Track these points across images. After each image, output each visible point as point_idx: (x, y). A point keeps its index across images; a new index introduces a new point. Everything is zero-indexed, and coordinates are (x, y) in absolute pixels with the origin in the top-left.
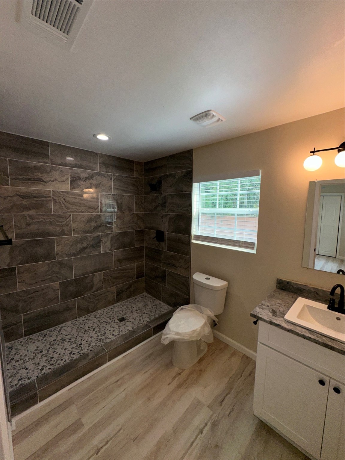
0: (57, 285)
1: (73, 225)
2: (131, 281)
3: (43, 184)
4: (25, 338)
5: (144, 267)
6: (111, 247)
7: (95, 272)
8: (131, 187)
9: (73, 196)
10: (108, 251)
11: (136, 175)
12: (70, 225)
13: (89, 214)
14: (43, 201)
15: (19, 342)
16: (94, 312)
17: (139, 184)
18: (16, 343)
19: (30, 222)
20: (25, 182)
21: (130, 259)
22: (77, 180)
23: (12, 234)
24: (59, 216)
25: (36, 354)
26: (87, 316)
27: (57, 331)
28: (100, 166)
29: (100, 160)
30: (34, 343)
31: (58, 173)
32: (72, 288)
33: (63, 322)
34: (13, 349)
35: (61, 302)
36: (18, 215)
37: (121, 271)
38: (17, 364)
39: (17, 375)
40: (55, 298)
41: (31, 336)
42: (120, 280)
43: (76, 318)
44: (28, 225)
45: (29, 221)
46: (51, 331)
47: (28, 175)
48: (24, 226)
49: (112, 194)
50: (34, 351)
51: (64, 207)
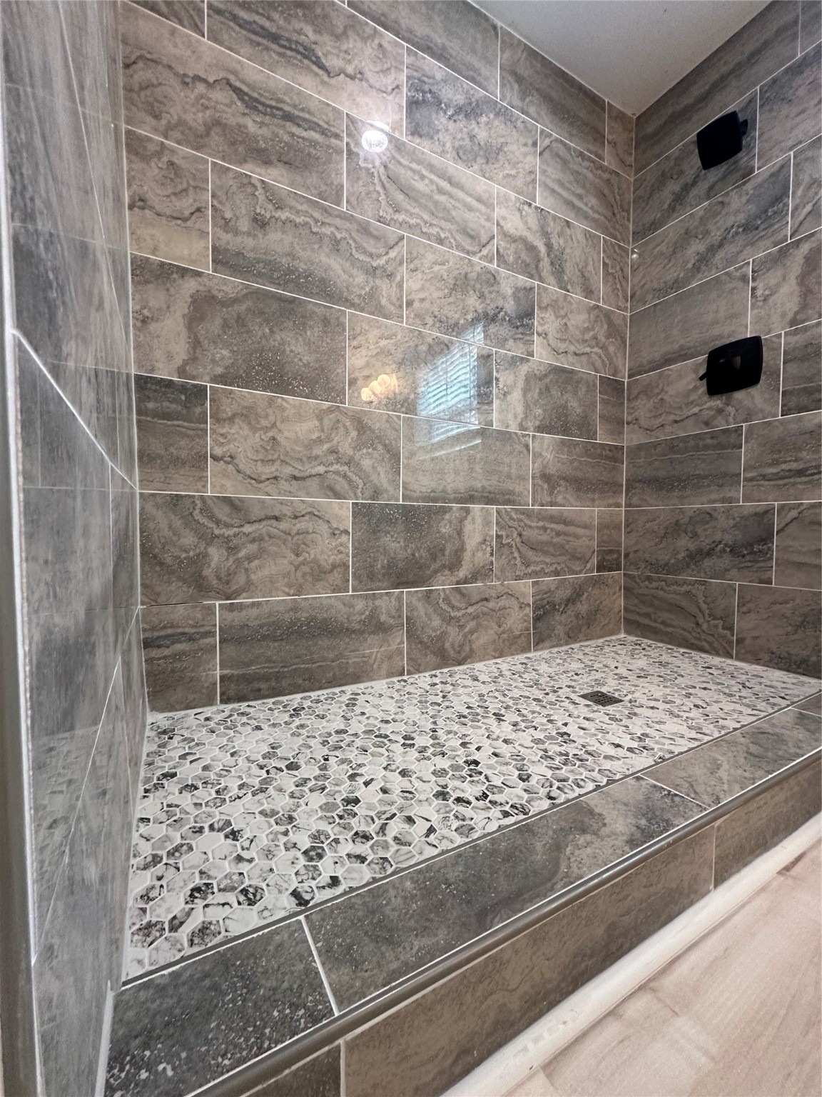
0: (342, 511)
1: (408, 282)
2: (580, 572)
3: (316, 74)
5: (620, 530)
6: (527, 417)
7: (471, 499)
8: (593, 201)
9: (415, 166)
10: (513, 428)
11: (609, 161)
12: (398, 278)
13: (462, 259)
14: (314, 144)
15: (202, 717)
16: (460, 664)
17: (618, 197)
18: (190, 718)
19: (268, 216)
20: (258, 44)
21: (581, 485)
22: (430, 103)
23: (202, 244)
24: (365, 229)
25: (273, 771)
26: (437, 672)
27: (341, 702)
28: (503, 78)
29: (506, 56)
30: (258, 728)
31: (369, 50)
32: (394, 544)
33: (356, 679)
34: (177, 739)
35: (353, 591)
36: (228, 169)
37: (553, 526)
38: (186, 800)
39: (185, 860)
40: (334, 567)
41: (243, 706)
42: (548, 560)
43: (402, 674)
44: (260, 223)
45: (266, 211)
46: (318, 701)
47: (270, 19)
48: (245, 223)
49: (536, 208)
51: (383, 199)
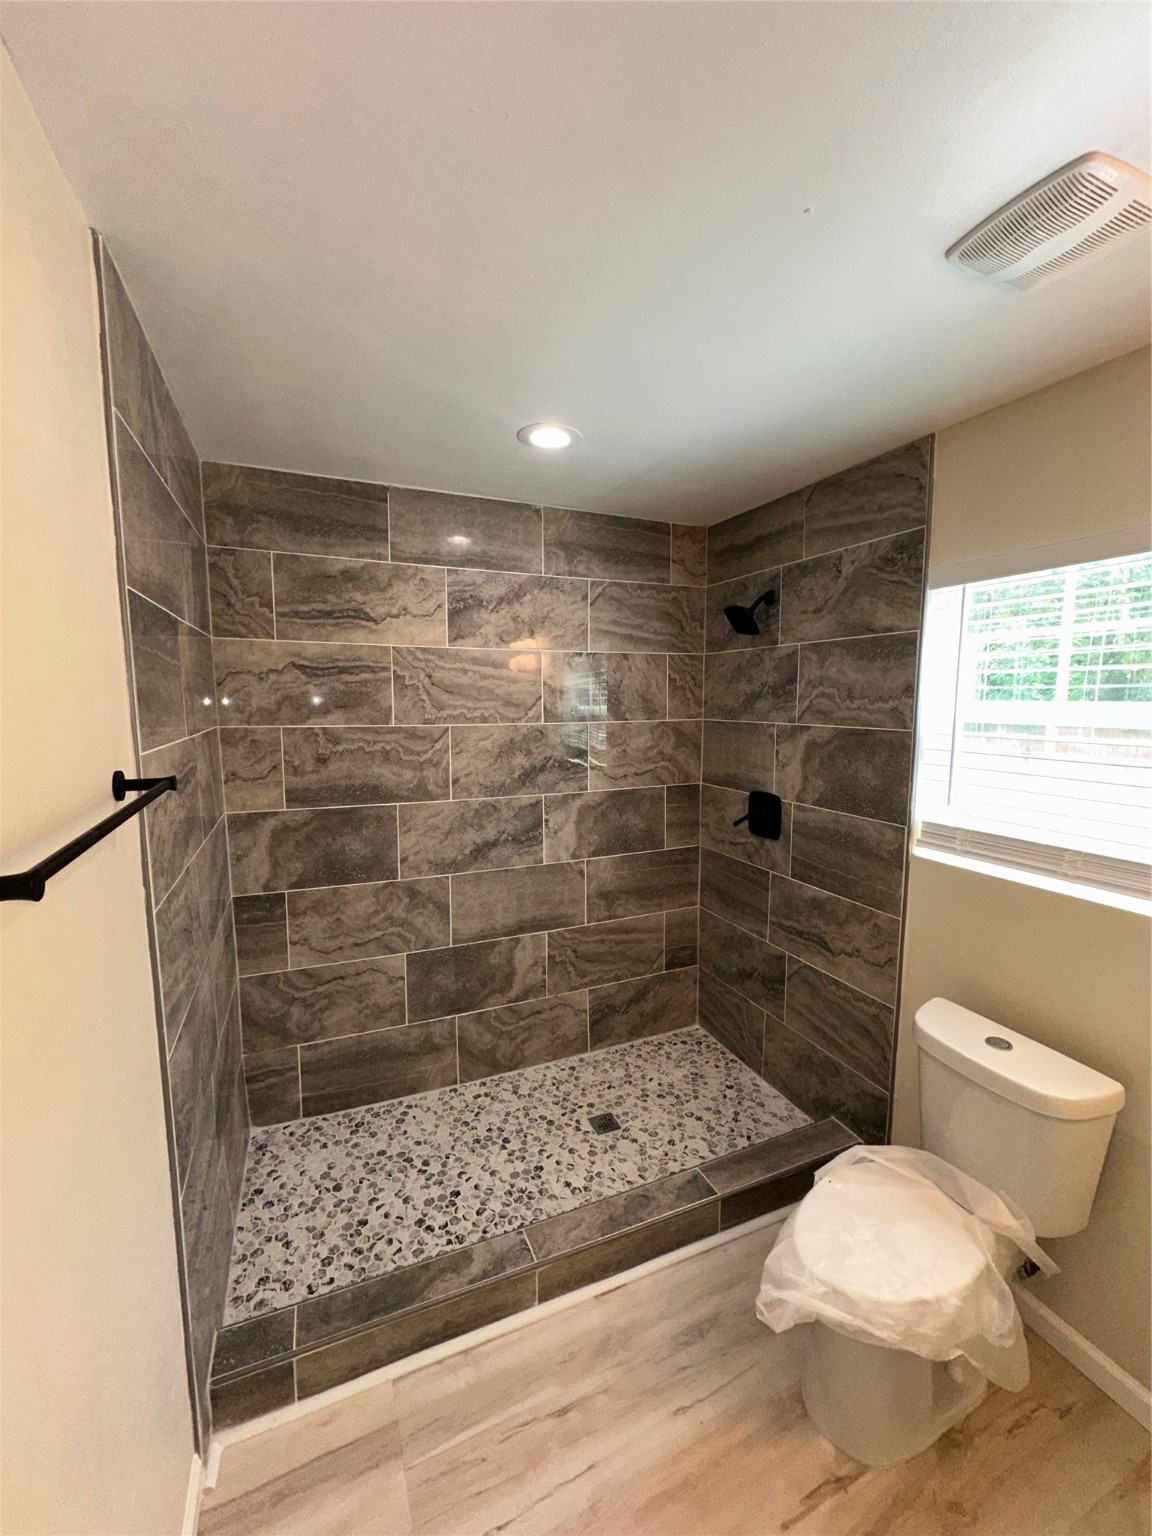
0: (398, 962)
1: (453, 764)
2: (645, 973)
3: (365, 627)
4: (304, 1120)
5: (695, 927)
6: (580, 846)
7: (522, 930)
8: (657, 625)
9: (457, 665)
10: (565, 859)
11: (675, 577)
12: (444, 764)
13: (506, 727)
14: (365, 683)
15: (287, 1131)
16: (511, 1070)
17: (687, 611)
18: (279, 1131)
19: (328, 752)
20: (316, 625)
21: (644, 894)
22: (472, 607)
23: (277, 791)
24: (412, 734)
25: (324, 1191)
26: (487, 1080)
27: (394, 1117)
28: (547, 553)
29: (549, 531)
30: (325, 1146)
31: (411, 587)
32: (445, 980)
33: (412, 1090)
34: (268, 1155)
35: (409, 1022)
36: (296, 729)
37: (612, 937)
38: (265, 1214)
39: (260, 1260)
40: (392, 1006)
41: (318, 1120)
42: (606, 968)
43: (455, 1083)
45: (324, 748)
46: (377, 1115)
47: (325, 602)
48: (310, 766)
49: (588, 655)
50: (319, 1182)
51: (428, 704)
